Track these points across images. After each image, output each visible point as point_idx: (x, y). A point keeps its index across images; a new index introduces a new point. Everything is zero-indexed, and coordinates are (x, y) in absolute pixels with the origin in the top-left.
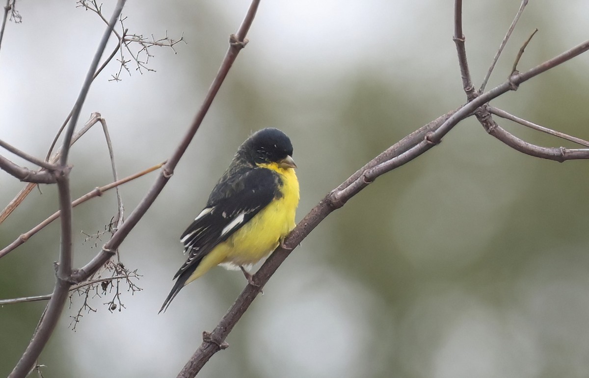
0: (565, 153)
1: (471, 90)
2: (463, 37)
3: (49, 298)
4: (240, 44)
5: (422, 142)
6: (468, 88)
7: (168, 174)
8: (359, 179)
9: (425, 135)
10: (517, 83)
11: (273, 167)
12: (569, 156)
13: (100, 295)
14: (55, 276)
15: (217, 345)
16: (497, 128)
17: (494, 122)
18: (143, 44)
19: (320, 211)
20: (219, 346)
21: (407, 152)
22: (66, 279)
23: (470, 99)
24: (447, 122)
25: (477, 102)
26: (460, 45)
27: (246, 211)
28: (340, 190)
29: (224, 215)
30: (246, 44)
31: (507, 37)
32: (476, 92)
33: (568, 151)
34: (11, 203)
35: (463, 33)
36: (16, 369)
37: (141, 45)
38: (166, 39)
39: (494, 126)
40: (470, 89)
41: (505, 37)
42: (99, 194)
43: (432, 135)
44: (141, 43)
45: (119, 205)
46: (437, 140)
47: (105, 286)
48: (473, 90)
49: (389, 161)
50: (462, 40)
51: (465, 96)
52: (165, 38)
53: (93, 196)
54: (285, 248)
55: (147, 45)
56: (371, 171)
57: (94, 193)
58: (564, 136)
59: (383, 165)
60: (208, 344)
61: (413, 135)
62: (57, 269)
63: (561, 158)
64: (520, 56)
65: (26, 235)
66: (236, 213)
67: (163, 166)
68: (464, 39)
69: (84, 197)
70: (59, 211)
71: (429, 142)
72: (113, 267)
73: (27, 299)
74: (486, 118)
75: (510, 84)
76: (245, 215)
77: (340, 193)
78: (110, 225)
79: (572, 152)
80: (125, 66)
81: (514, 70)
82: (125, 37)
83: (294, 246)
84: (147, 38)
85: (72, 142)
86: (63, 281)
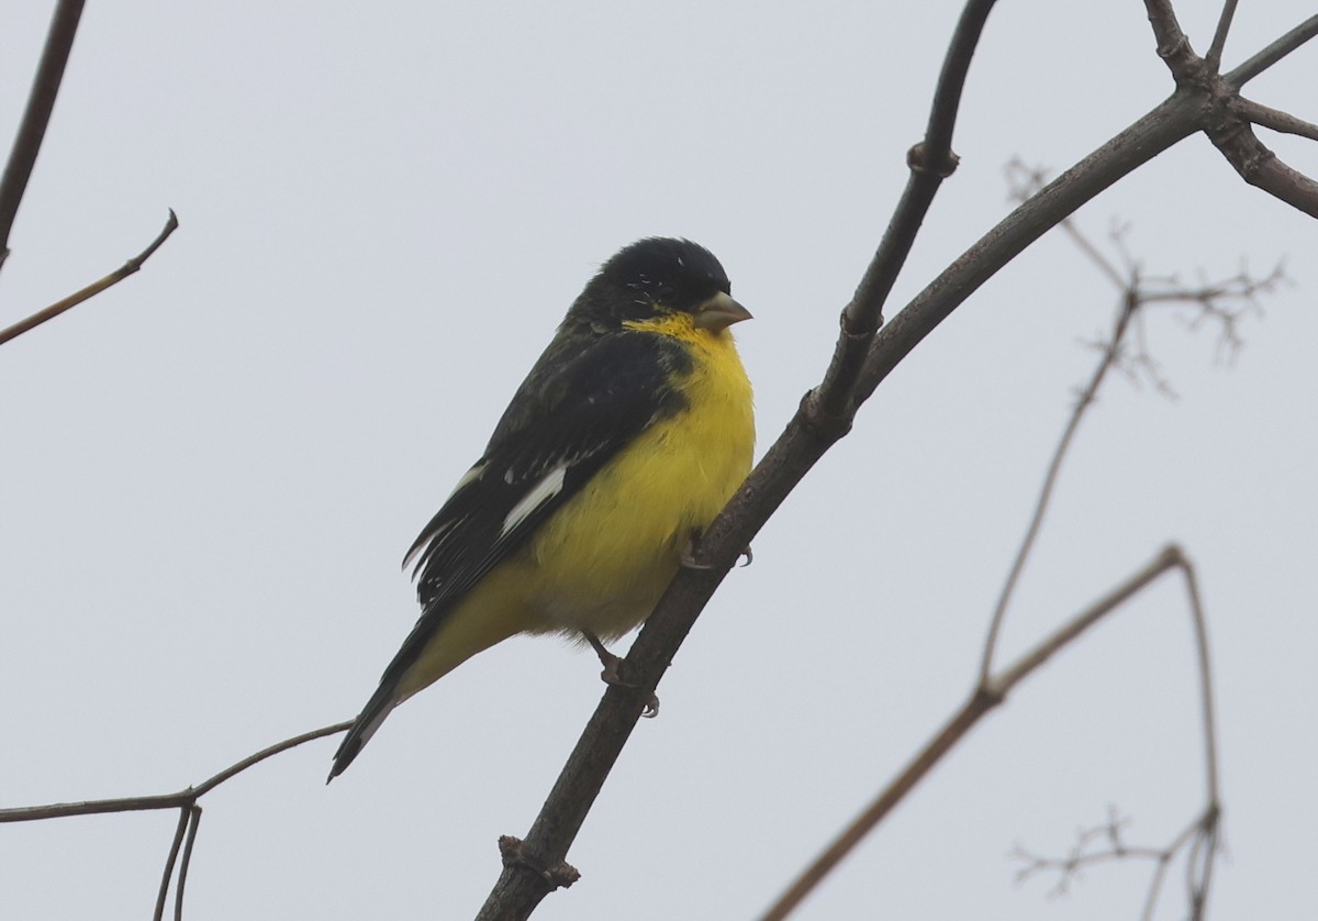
1: (1178, 53)
11: (672, 327)
17: (1261, 147)
27: (569, 457)
29: (509, 477)
39: (1256, 158)
40: (1175, 50)
60: (511, 872)
66: (539, 466)
76: (566, 471)
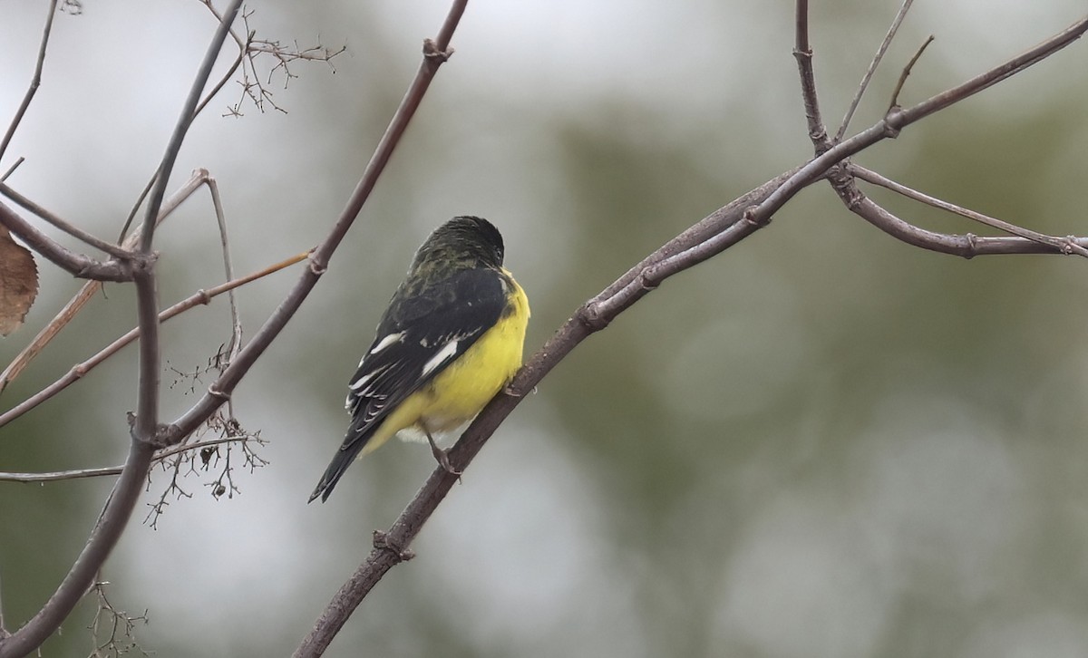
0: (974, 243)
1: (822, 138)
2: (809, 49)
3: (118, 472)
4: (441, 55)
5: (739, 222)
6: (815, 134)
7: (318, 268)
8: (634, 282)
9: (743, 210)
10: (899, 125)
12: (982, 248)
13: (199, 471)
14: (130, 435)
15: (395, 553)
16: (864, 202)
17: (859, 192)
18: (280, 57)
19: (568, 334)
20: (399, 556)
21: (714, 239)
22: (148, 439)
23: (819, 153)
24: (780, 189)
25: (832, 156)
26: (805, 63)
27: (460, 335)
28: (602, 299)
29: (424, 343)
30: (450, 55)
31: (883, 51)
32: (829, 140)
33: (980, 239)
34: (59, 316)
35: (809, 44)
36: (62, 588)
37: (276, 58)
38: (318, 48)
39: (858, 198)
40: (821, 136)
41: (879, 51)
42: (204, 300)
43: (755, 210)
44: (277, 55)
45: (235, 322)
46: (763, 219)
47: (206, 456)
48: (824, 138)
49: (683, 253)
50: (808, 55)
51: (812, 147)
52: (318, 46)
53: (195, 303)
54: (510, 394)
55: (286, 58)
56: (654, 269)
57: (196, 299)
58: (975, 216)
59: (673, 259)
60: (381, 551)
61: (724, 210)
62: (132, 423)
63: (968, 252)
64: (902, 81)
65: (83, 366)
66: (443, 339)
67: (312, 256)
68: (811, 52)
69: (179, 305)
70: (137, 328)
71: (751, 222)
72: (222, 425)
73: (83, 473)
74: (846, 184)
75: (885, 127)
76: (458, 342)
77: (602, 305)
78: (218, 357)
79: (986, 241)
80: (250, 92)
81: (894, 104)
82: (251, 45)
83: (525, 392)
84: (288, 47)
85: (158, 218)
86: (143, 444)
